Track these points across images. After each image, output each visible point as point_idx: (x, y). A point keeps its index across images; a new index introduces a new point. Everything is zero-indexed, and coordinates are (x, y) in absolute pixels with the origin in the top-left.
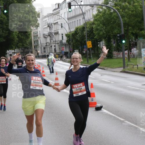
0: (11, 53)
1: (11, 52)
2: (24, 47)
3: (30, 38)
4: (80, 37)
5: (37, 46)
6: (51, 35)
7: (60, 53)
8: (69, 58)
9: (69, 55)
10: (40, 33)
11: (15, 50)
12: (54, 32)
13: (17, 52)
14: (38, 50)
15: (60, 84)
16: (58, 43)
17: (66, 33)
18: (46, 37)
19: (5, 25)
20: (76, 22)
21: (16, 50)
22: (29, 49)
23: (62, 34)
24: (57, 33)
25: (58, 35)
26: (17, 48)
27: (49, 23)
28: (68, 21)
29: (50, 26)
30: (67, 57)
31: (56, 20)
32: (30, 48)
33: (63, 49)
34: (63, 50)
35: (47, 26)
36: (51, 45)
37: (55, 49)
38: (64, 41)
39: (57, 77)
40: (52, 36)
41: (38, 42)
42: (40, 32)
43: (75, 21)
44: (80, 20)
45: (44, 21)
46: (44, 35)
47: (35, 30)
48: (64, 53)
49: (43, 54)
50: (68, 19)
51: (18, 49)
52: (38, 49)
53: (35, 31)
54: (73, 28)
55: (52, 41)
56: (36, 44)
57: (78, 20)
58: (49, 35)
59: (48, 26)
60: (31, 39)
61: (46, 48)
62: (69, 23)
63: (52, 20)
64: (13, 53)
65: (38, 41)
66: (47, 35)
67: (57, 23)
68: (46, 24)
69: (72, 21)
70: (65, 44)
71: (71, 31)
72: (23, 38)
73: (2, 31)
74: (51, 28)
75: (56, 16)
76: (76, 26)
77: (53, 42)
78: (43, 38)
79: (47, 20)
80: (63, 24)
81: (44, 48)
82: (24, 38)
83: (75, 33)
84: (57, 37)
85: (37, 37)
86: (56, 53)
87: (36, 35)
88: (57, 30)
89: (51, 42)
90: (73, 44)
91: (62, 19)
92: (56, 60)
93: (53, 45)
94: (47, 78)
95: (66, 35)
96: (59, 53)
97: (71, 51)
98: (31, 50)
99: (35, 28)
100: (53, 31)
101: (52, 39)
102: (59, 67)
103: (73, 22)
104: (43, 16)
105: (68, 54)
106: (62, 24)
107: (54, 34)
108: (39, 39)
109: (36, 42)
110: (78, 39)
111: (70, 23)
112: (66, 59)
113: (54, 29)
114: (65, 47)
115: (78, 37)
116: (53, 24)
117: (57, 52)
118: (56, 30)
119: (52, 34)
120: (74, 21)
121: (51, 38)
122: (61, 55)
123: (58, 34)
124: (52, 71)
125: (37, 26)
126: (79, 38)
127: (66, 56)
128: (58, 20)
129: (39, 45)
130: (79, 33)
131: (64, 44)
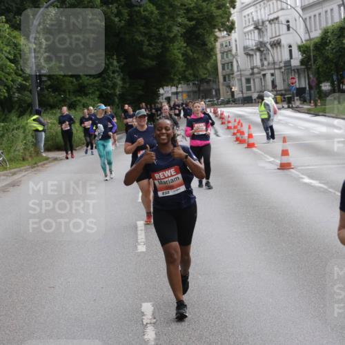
0: (170, 95)
1: (170, 92)
2: (199, 79)
3: (214, 57)
4: (334, 50)
5: (229, 75)
6: (262, 49)
7: (285, 90)
8: (308, 101)
9: (307, 96)
10: (236, 45)
11: (177, 87)
12: (269, 41)
13: (182, 92)
14: (233, 85)
15: (292, 164)
16: (280, 68)
17: (299, 43)
18: (251, 53)
19: (155, 28)
20: (323, 15)
21: (180, 86)
22: (211, 83)
23: (290, 46)
24: (277, 44)
25: (279, 48)
26: (182, 82)
27: (258, 20)
28: (304, 14)
29: (259, 27)
30: (304, 101)
31: (274, 12)
32: (215, 82)
33: (294, 81)
34: (293, 84)
35: (252, 27)
36: (263, 73)
37: (273, 82)
38: (296, 62)
39: (285, 149)
40: (265, 52)
41: (232, 65)
42: (236, 41)
43: (320, 14)
44: (332, 10)
45: (245, 17)
46: (245, 48)
47: (224, 37)
48: (295, 92)
49: (245, 95)
50: (304, 9)
51: (186, 85)
52: (232, 82)
53: (225, 39)
54: (316, 30)
55: (266, 63)
56: (228, 71)
57: (326, 12)
58: (258, 49)
59: (256, 28)
60: (216, 60)
61: (252, 81)
62: (306, 19)
63: (265, 13)
64: (173, 93)
65: (232, 63)
66: (252, 50)
67: (277, 18)
68: (251, 22)
69: (312, 14)
70: (298, 70)
71: (312, 37)
72: (198, 58)
73: (147, 43)
74: (263, 32)
75: (273, 3)
76: (324, 25)
77: (269, 64)
78: (245, 56)
79: (251, 13)
80: (290, 20)
81: (248, 81)
82: (201, 57)
83: (322, 42)
84: (277, 53)
85: (229, 55)
86: (277, 91)
87: (226, 49)
88: (276, 37)
89: (263, 65)
90: (318, 68)
91: (287, 9)
92: (279, 109)
93: (268, 73)
94: (260, 150)
95: (300, 48)
96: (283, 92)
97: (314, 84)
98: (215, 87)
99: (225, 33)
100: (267, 39)
101: (265, 59)
102: (286, 124)
103: (315, 16)
104: (243, 3)
105: (305, 93)
106: (288, 22)
107: (271, 46)
108: (234, 60)
109: (228, 65)
110: (328, 57)
111: (308, 20)
112: (301, 104)
113: (269, 35)
114: (297, 76)
115: (329, 51)
116: (267, 23)
117: (278, 88)
118: (274, 35)
119: (265, 46)
120: (317, 13)
121: (263, 57)
122: (290, 96)
123: (280, 46)
124: (271, 135)
125: (230, 29)
126: (331, 53)
127: (300, 97)
128: (278, 11)
129: (235, 74)
130: (330, 41)
131: (294, 70)
